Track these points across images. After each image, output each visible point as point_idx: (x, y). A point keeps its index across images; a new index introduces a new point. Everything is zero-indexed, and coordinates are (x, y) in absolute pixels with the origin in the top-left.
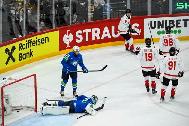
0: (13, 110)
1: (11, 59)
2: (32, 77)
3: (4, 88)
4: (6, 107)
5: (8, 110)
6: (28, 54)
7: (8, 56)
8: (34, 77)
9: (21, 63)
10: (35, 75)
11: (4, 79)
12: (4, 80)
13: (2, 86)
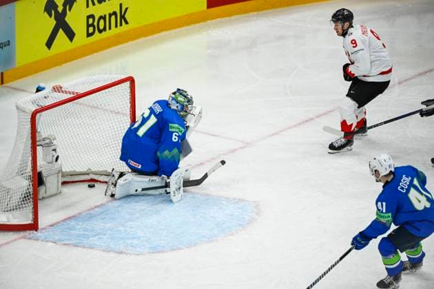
0: (64, 183)
1: (61, 30)
2: (123, 85)
3: (38, 115)
4: (44, 174)
5: (52, 183)
6: (113, 17)
7: (52, 22)
8: (128, 84)
9: (92, 43)
10: (131, 80)
11: (38, 90)
12: (39, 93)
13: (34, 109)
